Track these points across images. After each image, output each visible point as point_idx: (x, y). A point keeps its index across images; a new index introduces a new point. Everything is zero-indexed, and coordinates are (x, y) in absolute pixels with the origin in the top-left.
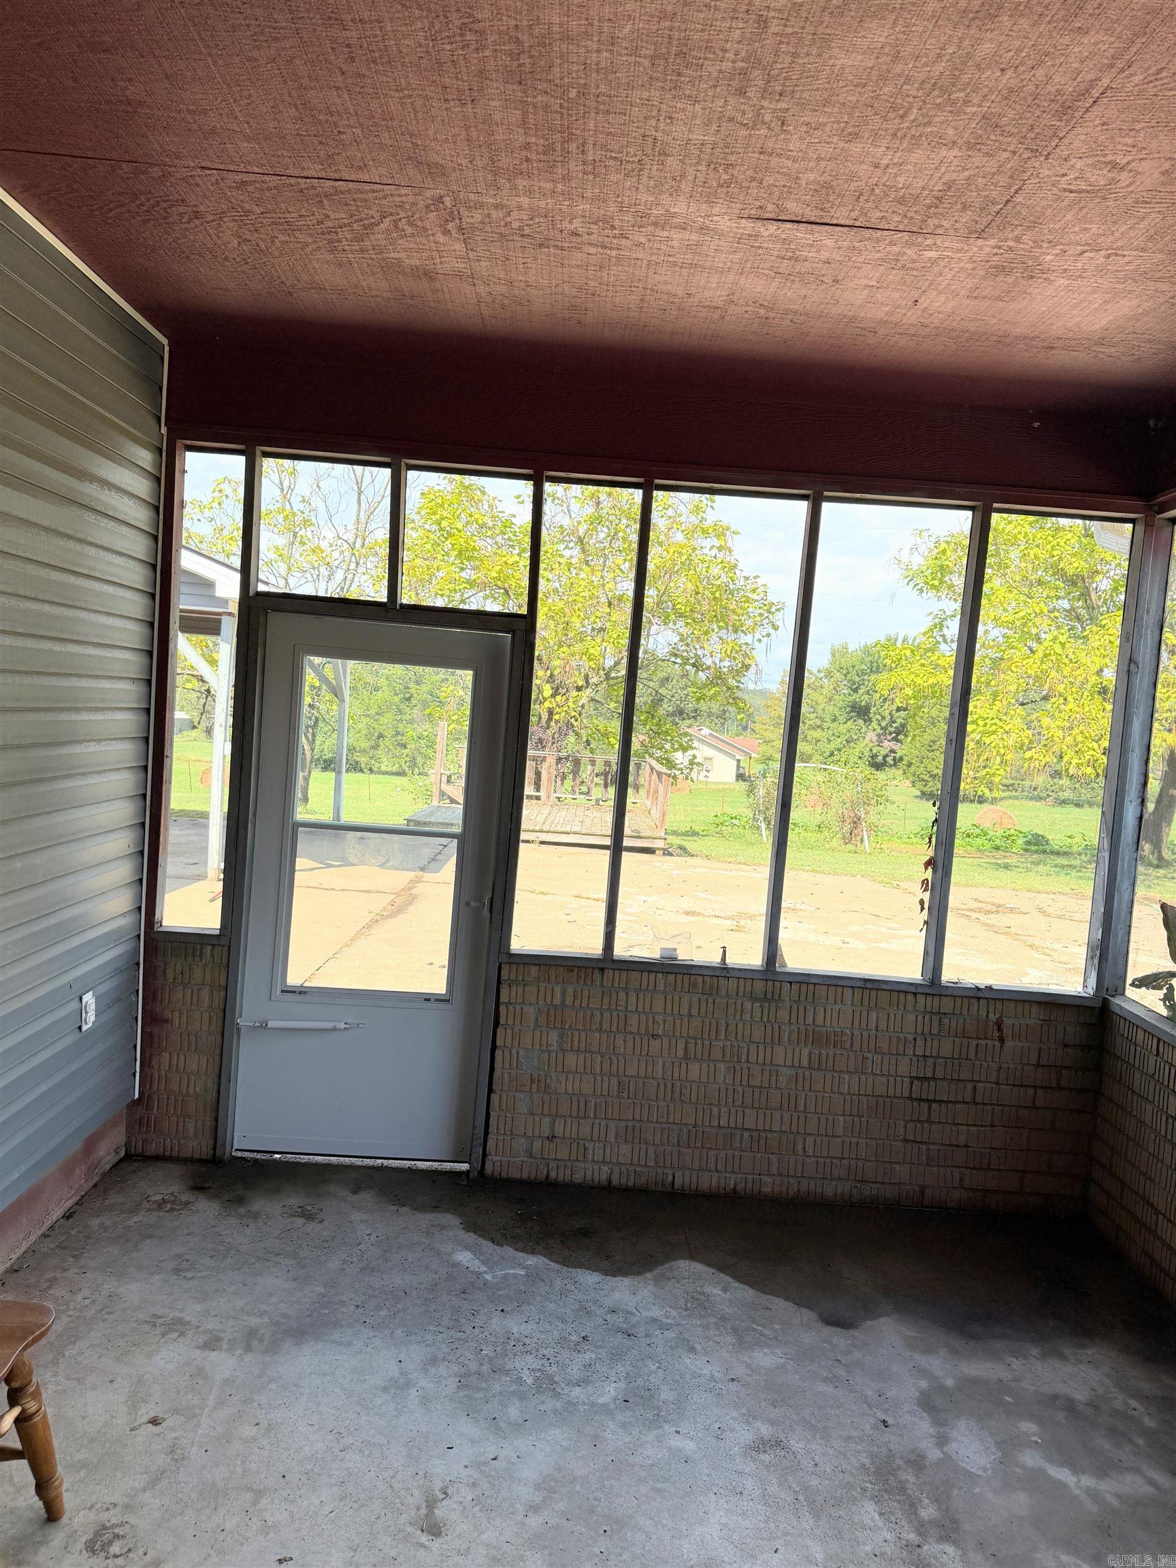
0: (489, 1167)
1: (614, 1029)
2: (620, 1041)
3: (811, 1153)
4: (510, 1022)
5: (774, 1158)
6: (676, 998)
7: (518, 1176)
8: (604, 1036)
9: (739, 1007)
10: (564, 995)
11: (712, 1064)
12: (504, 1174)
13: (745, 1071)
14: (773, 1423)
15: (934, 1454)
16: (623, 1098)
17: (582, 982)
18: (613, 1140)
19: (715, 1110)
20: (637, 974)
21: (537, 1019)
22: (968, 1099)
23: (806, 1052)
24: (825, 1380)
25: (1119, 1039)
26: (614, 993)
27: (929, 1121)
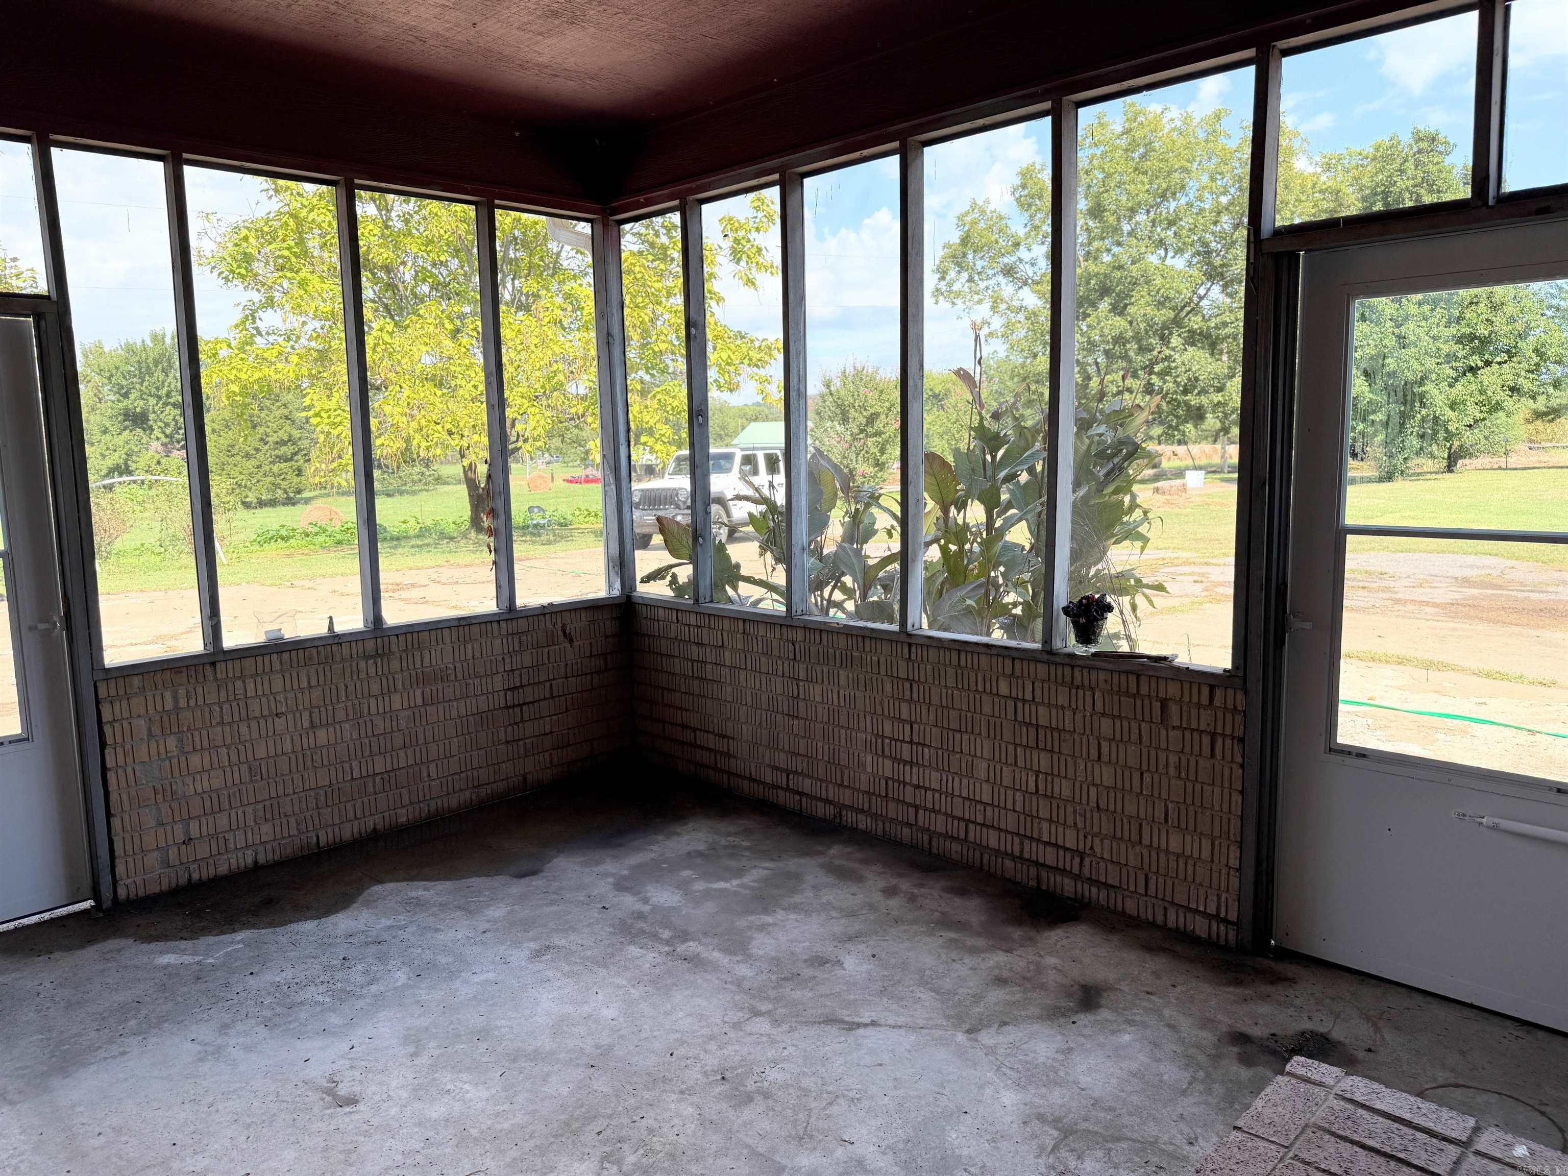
0: (122, 893)
1: (236, 718)
2: (244, 729)
3: (435, 776)
4: (119, 739)
5: (404, 791)
6: (294, 674)
7: (157, 890)
8: (227, 729)
9: (355, 669)
10: (175, 699)
11: (338, 727)
12: (141, 893)
13: (369, 724)
14: (534, 940)
15: (647, 908)
16: (256, 781)
17: (193, 680)
18: (252, 823)
19: (347, 766)
20: (252, 660)
21: (150, 730)
22: (548, 695)
23: (418, 693)
24: (547, 905)
25: (644, 622)
26: (230, 685)
27: (522, 721)
